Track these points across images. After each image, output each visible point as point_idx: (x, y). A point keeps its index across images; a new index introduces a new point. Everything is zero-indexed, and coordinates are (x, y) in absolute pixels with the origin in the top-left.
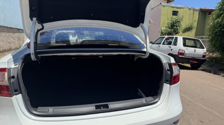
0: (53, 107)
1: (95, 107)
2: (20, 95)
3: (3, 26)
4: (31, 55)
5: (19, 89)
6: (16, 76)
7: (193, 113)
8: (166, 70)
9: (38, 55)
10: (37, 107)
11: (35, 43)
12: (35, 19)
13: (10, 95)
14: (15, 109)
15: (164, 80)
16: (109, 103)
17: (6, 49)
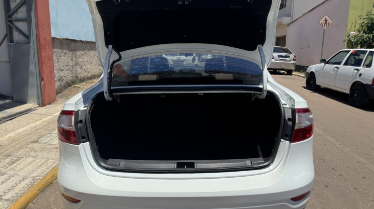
0: (126, 160)
1: (176, 165)
2: (88, 143)
3: (91, 42)
4: (105, 94)
5: (86, 136)
6: (84, 121)
7: (367, 192)
8: (287, 118)
9: (114, 94)
10: (108, 159)
11: (109, 78)
12: (110, 47)
13: (77, 142)
14: (81, 160)
15: (280, 135)
16: (197, 161)
17: (96, 74)
